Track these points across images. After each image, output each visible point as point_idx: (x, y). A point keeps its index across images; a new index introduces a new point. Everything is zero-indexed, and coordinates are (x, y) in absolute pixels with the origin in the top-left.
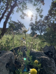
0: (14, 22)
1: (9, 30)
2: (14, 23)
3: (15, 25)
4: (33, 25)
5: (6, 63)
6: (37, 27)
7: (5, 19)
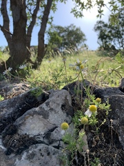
0: (59, 27)
1: (49, 47)
2: (59, 31)
3: (61, 35)
4: (103, 28)
5: (61, 104)
6: (113, 31)
7: (39, 24)
